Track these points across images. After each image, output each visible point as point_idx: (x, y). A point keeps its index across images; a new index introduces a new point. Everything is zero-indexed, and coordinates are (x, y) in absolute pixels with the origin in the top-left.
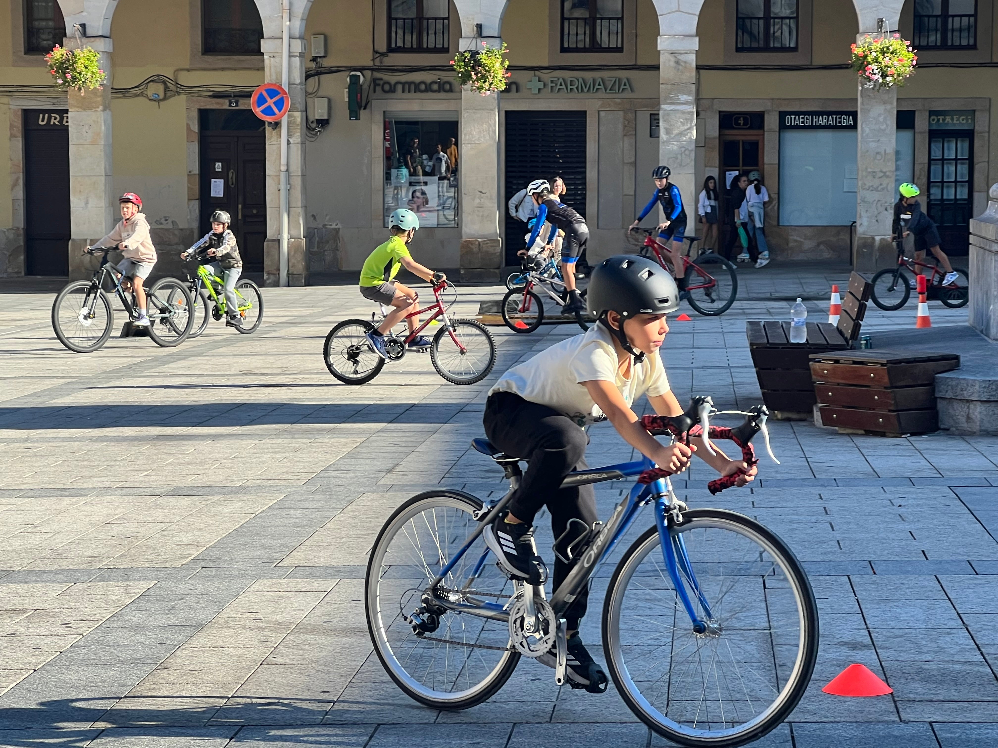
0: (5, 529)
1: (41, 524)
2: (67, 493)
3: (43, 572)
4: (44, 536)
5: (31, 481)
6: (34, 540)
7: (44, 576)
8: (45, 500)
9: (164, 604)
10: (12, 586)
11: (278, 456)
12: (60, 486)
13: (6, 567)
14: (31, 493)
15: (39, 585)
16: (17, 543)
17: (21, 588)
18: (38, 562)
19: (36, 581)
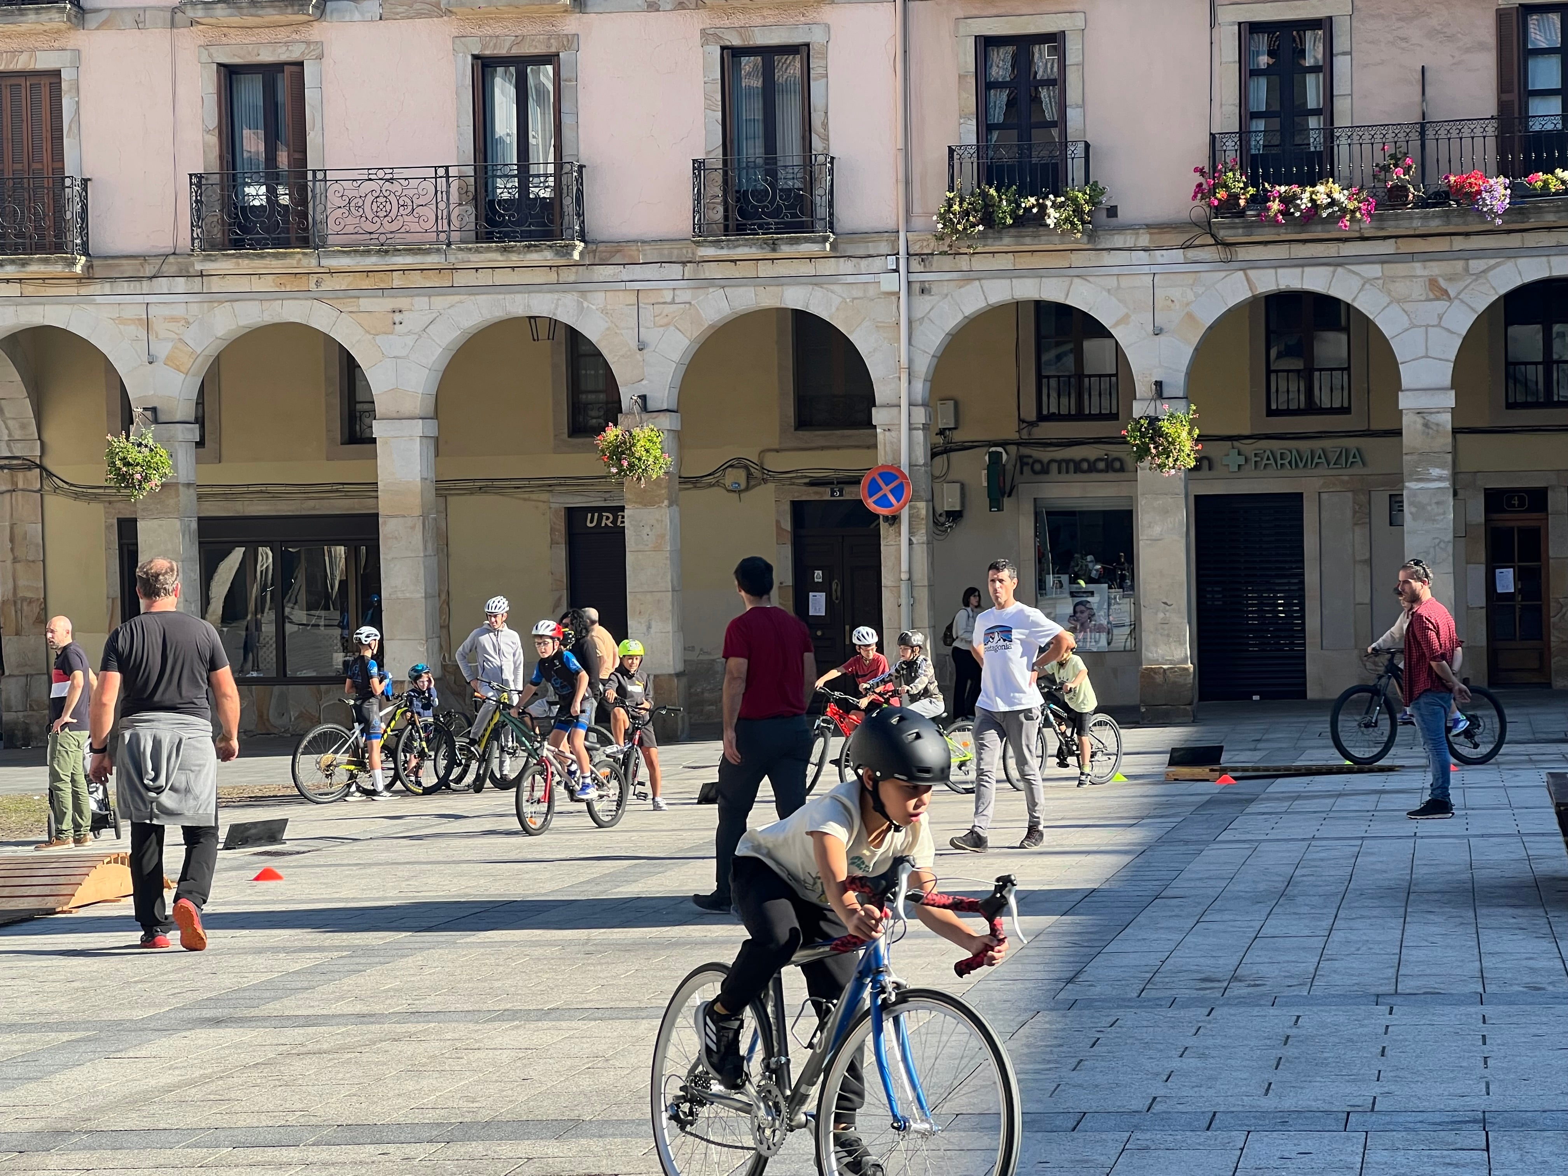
0: (569, 1062)
1: (614, 1056)
2: (644, 1014)
3: (622, 1122)
4: (619, 1072)
5: (596, 997)
6: (607, 1078)
7: (624, 1128)
8: (617, 1023)
9: (784, 1167)
10: (583, 1141)
11: (918, 961)
12: (635, 1004)
13: (573, 1115)
14: (599, 1014)
15: (618, 1140)
16: (585, 1082)
17: (595, 1145)
18: (614, 1108)
19: (613, 1135)
